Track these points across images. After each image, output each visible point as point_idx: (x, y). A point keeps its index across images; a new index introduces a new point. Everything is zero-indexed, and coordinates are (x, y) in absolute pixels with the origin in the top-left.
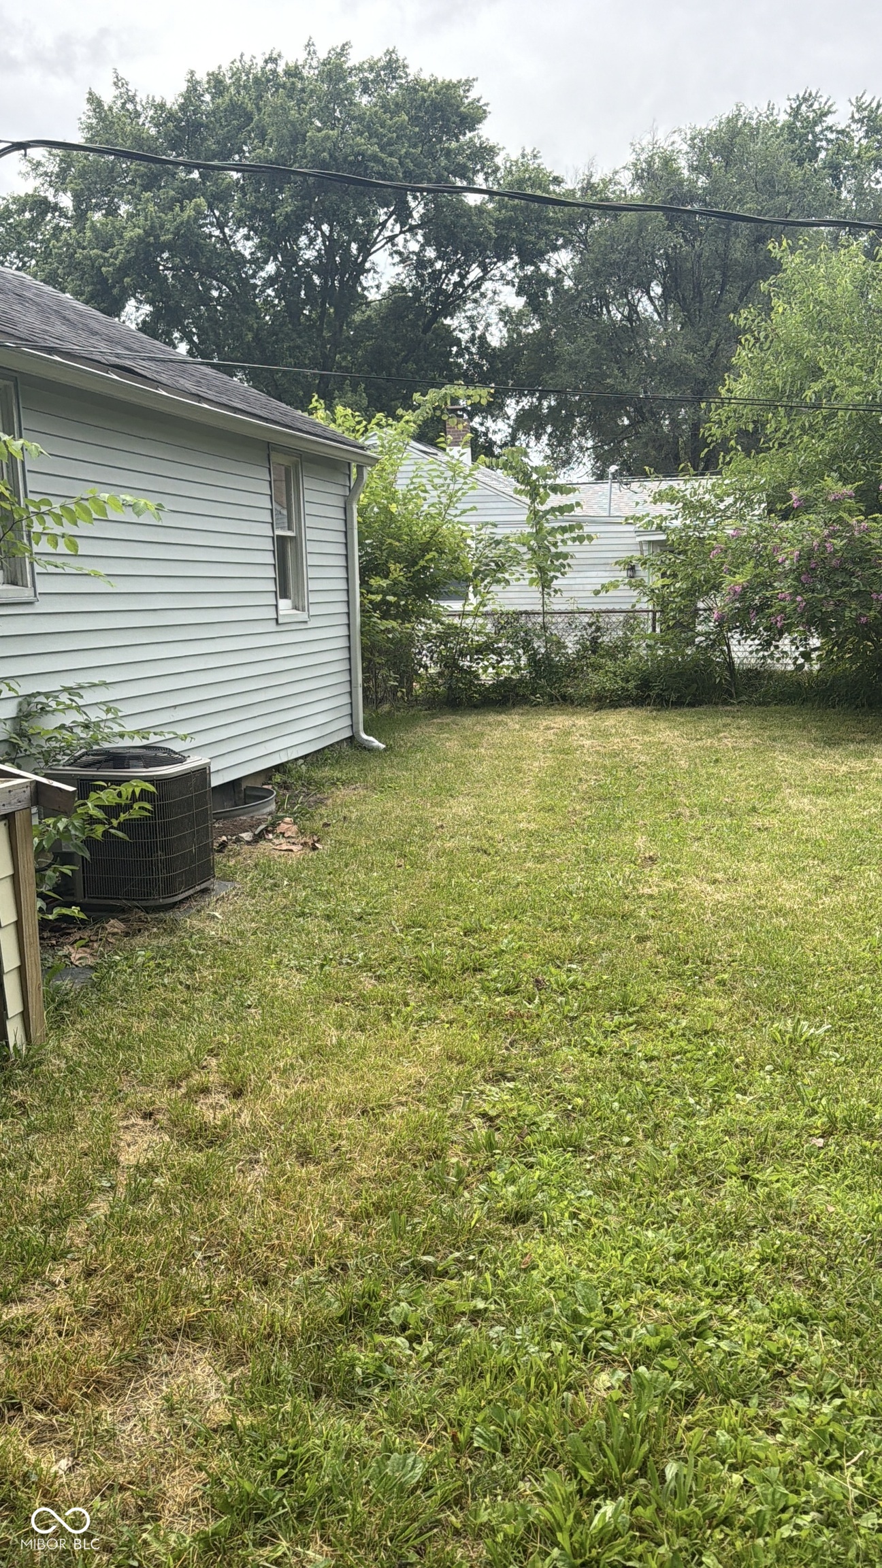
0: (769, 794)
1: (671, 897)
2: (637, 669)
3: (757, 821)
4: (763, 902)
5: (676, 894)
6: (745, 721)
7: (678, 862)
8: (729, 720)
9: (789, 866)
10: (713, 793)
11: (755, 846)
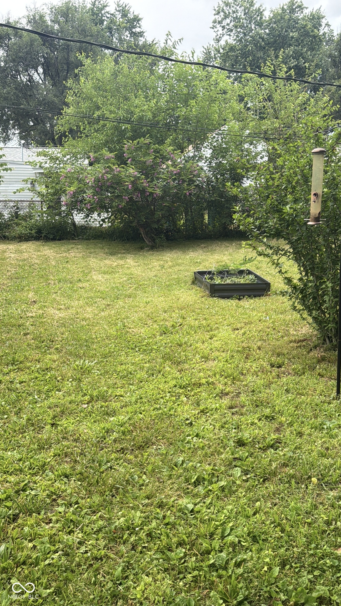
0: (86, 275)
1: (40, 317)
2: (36, 225)
3: (80, 285)
4: (78, 316)
5: (43, 316)
6: (80, 246)
7: (46, 302)
8: (73, 246)
9: (90, 302)
10: (65, 274)
11: (78, 294)
